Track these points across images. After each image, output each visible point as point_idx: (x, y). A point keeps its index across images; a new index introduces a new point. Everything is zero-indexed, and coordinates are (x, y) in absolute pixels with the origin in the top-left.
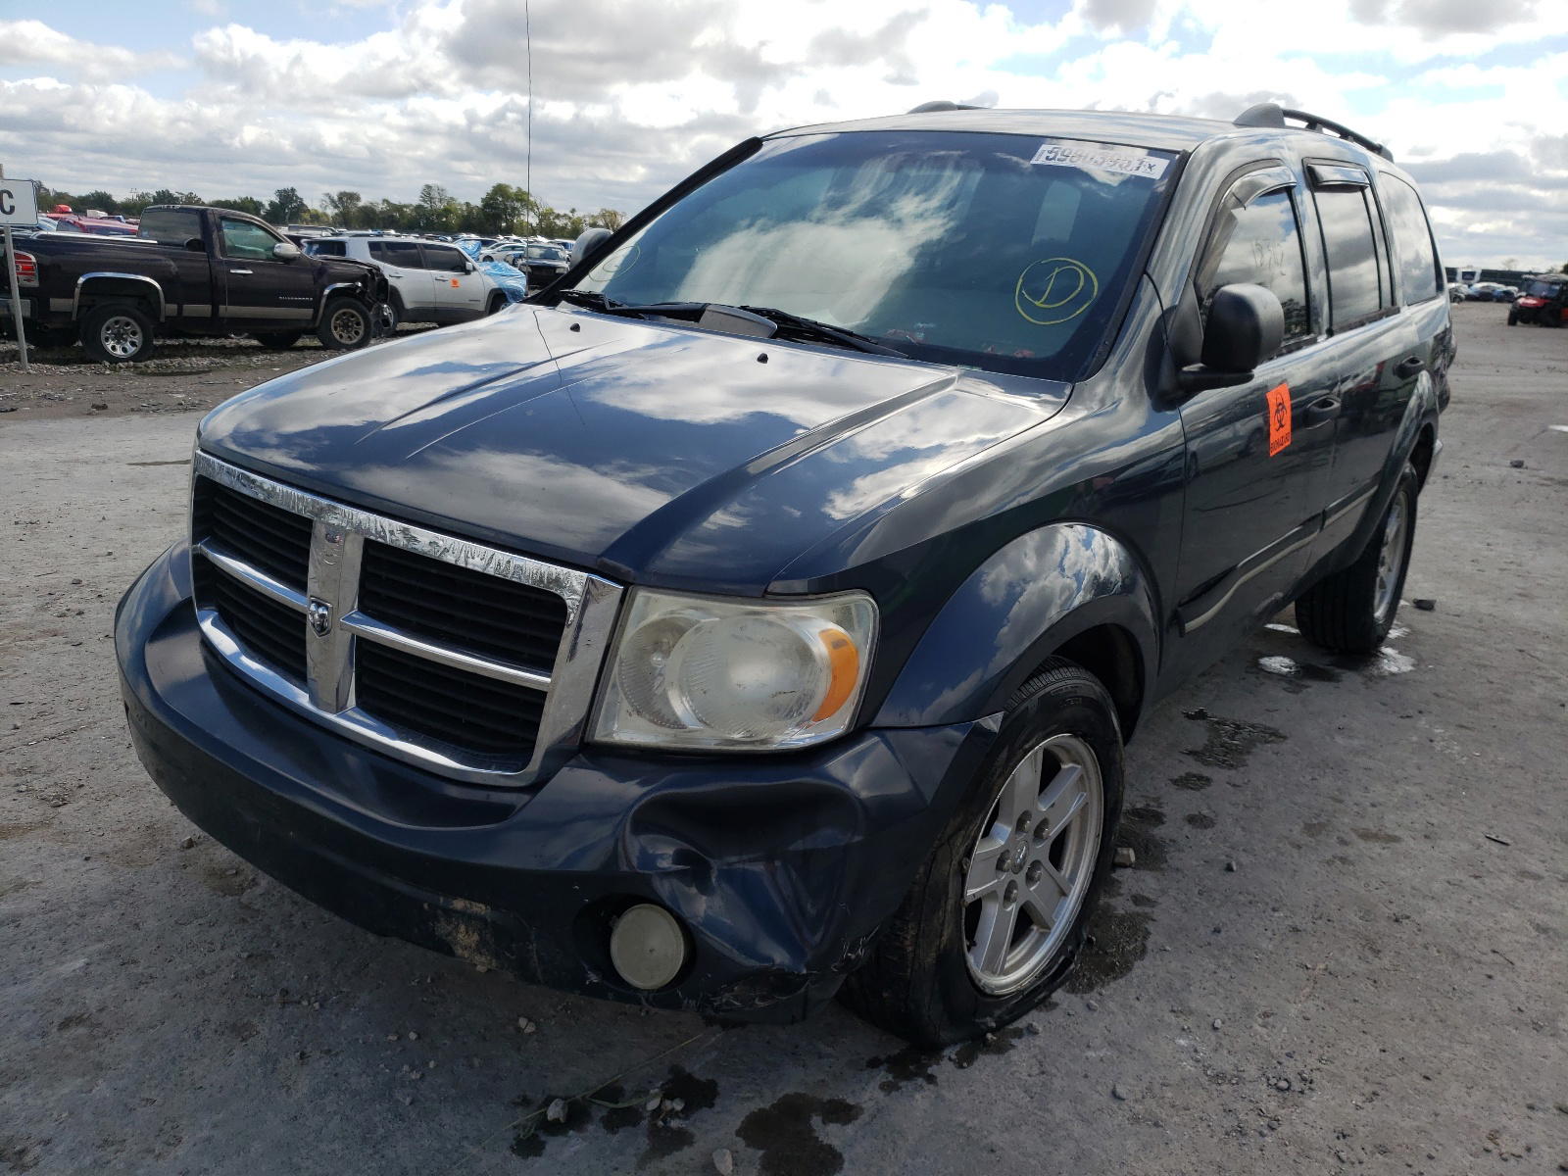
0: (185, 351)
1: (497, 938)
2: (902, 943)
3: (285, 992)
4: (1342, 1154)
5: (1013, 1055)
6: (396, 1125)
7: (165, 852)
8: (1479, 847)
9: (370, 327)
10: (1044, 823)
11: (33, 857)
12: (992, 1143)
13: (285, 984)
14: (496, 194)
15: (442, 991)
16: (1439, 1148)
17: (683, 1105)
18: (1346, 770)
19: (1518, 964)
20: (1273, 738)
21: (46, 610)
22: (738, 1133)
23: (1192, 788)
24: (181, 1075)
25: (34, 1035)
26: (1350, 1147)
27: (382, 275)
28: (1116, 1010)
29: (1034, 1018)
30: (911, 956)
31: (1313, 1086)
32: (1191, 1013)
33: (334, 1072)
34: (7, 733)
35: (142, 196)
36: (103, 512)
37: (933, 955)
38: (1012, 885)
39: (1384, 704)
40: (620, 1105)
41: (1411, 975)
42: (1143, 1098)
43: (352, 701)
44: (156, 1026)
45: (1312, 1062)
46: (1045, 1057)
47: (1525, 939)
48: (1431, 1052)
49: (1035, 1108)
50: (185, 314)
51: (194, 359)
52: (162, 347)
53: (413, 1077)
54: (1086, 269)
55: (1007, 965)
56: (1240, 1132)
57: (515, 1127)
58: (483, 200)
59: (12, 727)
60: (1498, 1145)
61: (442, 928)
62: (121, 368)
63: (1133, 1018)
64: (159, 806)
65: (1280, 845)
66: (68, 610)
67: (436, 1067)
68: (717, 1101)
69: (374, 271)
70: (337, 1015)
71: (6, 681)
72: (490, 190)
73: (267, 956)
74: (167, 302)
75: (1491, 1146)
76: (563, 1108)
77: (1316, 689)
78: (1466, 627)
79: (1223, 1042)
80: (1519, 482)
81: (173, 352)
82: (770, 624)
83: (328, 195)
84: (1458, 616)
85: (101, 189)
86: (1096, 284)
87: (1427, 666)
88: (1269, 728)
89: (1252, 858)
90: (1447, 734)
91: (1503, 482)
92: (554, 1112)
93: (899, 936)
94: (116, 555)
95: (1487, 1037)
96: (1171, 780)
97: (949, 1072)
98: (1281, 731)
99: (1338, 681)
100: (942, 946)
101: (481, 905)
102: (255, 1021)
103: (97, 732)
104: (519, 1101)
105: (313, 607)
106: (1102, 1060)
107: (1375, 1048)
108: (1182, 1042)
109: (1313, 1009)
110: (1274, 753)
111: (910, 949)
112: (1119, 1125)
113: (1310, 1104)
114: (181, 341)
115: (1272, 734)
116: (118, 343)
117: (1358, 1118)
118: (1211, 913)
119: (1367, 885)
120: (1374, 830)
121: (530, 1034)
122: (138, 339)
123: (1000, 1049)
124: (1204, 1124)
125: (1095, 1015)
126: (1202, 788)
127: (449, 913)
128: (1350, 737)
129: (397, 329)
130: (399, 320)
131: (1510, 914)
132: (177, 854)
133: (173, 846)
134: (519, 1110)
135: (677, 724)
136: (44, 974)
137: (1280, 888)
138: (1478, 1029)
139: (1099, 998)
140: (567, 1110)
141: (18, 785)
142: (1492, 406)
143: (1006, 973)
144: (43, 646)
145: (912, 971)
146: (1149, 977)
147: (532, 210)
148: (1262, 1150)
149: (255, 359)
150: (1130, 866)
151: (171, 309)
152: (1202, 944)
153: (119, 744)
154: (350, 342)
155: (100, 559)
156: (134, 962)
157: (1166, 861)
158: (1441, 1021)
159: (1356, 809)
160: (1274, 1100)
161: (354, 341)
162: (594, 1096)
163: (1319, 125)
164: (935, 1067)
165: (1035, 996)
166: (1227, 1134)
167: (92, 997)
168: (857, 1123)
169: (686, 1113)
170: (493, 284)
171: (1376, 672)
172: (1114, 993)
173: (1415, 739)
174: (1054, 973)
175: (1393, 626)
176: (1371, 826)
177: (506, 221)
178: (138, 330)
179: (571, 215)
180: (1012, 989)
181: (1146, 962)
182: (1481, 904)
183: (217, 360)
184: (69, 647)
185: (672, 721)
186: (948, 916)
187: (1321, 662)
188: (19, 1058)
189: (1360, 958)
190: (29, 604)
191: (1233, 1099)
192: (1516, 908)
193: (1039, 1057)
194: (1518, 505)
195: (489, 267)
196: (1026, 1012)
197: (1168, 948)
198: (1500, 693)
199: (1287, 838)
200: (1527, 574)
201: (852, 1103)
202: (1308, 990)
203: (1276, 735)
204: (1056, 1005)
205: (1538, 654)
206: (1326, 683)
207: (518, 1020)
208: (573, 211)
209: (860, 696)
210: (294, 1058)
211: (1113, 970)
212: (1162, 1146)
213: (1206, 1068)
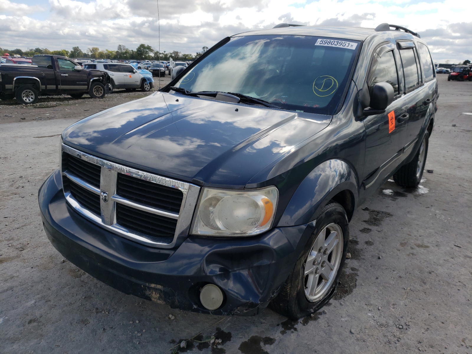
0: (48, 100)
1: (165, 296)
2: (287, 290)
3: (97, 309)
4: (420, 348)
5: (320, 320)
6: (135, 351)
7: (56, 264)
8: (452, 248)
9: (105, 91)
10: (326, 249)
11: (15, 268)
12: (315, 349)
13: (96, 306)
14: (141, 47)
15: (145, 307)
16: (448, 345)
17: (221, 341)
18: (411, 225)
19: (467, 285)
20: (388, 216)
21: (12, 186)
22: (239, 349)
23: (366, 233)
24: (67, 337)
25: (21, 326)
26: (422, 346)
27: (108, 75)
28: (349, 305)
29: (325, 308)
30: (289, 293)
31: (410, 327)
32: (371, 305)
33: (114, 335)
34: (4, 227)
35: (31, 50)
36: (27, 154)
37: (296, 293)
38: (317, 269)
39: (421, 204)
40: (202, 342)
41: (436, 290)
42: (359, 332)
43: (115, 221)
44: (58, 321)
45: (409, 319)
46: (329, 321)
47: (468, 277)
48: (443, 315)
49: (328, 337)
50: (48, 88)
51: (51, 102)
52: (41, 99)
53: (139, 335)
54: (334, 79)
55: (316, 292)
56: (389, 342)
57: (171, 350)
58: (137, 49)
59: (5, 225)
60: (465, 343)
61: (148, 293)
62: (28, 106)
63: (354, 307)
64: (52, 250)
65: (394, 250)
66: (19, 186)
67: (145, 331)
68: (232, 339)
69: (106, 74)
70: (113, 316)
71: (2, 210)
72: (139, 46)
73: (90, 297)
74: (42, 85)
75: (463, 343)
76: (185, 344)
77: (400, 200)
78: (443, 178)
79: (382, 314)
80: (455, 131)
81: (44, 100)
82: (246, 197)
83: (89, 48)
84: (440, 175)
85: (18, 48)
86: (337, 84)
87: (432, 191)
88: (387, 213)
89: (385, 254)
90: (440, 213)
91: (450, 131)
92: (183, 344)
93: (285, 287)
94: (32, 167)
95: (459, 309)
96: (360, 230)
97: (300, 327)
98: (391, 213)
99: (407, 197)
100: (298, 290)
101: (160, 286)
102: (88, 318)
103: (32, 226)
104: (172, 341)
105: (102, 193)
106: (346, 321)
107: (427, 314)
108: (370, 314)
109: (408, 302)
110: (389, 220)
111: (289, 291)
112: (353, 342)
113: (409, 332)
114: (47, 96)
115: (388, 214)
116: (27, 98)
117: (424, 336)
118: (375, 273)
119: (420, 262)
120: (421, 244)
121: (173, 319)
122: (33, 97)
123: (315, 319)
124: (378, 340)
125: (343, 306)
126: (369, 232)
127: (150, 288)
128: (412, 215)
129: (113, 91)
130: (114, 88)
131: (463, 269)
132: (59, 265)
133: (58, 262)
134: (172, 344)
135: (218, 229)
136: (22, 306)
137: (395, 264)
138: (457, 306)
139: (343, 301)
140: (186, 344)
141: (8, 244)
142: (445, 107)
143: (315, 295)
144: (12, 198)
145: (289, 298)
146: (358, 294)
147: (152, 52)
148: (396, 348)
149: (70, 102)
150: (350, 258)
151: (43, 87)
152: (373, 283)
153: (39, 230)
154: (99, 96)
155: (27, 169)
156: (50, 301)
157: (360, 256)
158: (446, 304)
159: (415, 237)
160: (398, 332)
161: (101, 95)
162: (194, 339)
163: (399, 29)
164: (296, 325)
165: (324, 302)
166: (385, 343)
167: (37, 313)
168: (274, 344)
169: (223, 343)
170: (142, 76)
171: (417, 193)
172: (348, 299)
173: (431, 214)
174: (330, 294)
175: (422, 179)
176: (420, 243)
177: (144, 55)
178: (33, 93)
179: (164, 53)
180: (318, 300)
181: (357, 289)
182: (454, 267)
183: (58, 102)
184: (20, 198)
185: (216, 227)
186: (300, 281)
187: (401, 190)
188: (17, 334)
189: (420, 285)
190: (7, 184)
191: (386, 332)
192: (465, 268)
193: (328, 321)
194: (455, 138)
195: (141, 71)
196: (322, 307)
197: (363, 284)
198: (455, 199)
199: (395, 247)
200: (459, 161)
201: (272, 338)
202: (405, 296)
203: (389, 215)
204: (331, 304)
205: (465, 186)
206: (403, 198)
207: (169, 315)
208: (165, 52)
209: (273, 218)
210: (102, 330)
211: (347, 293)
212: (366, 348)
213: (377, 322)
